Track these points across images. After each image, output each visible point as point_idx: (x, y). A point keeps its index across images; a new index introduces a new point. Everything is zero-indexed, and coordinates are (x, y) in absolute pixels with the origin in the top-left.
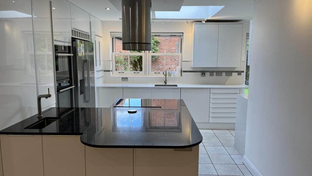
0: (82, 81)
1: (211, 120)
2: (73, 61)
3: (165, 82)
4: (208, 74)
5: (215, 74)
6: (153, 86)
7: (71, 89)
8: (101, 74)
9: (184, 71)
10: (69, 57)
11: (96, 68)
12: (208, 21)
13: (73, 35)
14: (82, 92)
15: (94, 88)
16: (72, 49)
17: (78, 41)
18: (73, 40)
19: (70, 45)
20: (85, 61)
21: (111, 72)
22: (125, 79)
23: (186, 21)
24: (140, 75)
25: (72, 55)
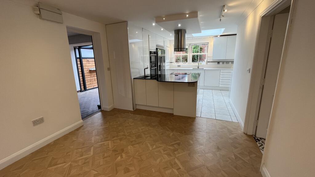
0: (160, 66)
1: (220, 86)
2: (157, 57)
3: (198, 67)
4: (221, 63)
5: (225, 63)
6: (192, 69)
7: (156, 68)
8: (169, 64)
9: (208, 62)
10: (155, 56)
11: (166, 61)
12: (221, 36)
13: (156, 47)
14: (160, 70)
15: (165, 69)
16: (156, 53)
17: (159, 49)
18: (157, 49)
19: (155, 51)
20: (161, 58)
21: (173, 63)
22: (179, 66)
23: (209, 37)
24: (186, 64)
25: (156, 55)
